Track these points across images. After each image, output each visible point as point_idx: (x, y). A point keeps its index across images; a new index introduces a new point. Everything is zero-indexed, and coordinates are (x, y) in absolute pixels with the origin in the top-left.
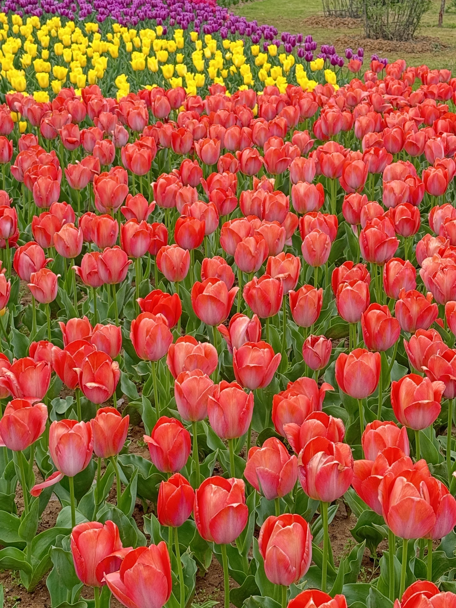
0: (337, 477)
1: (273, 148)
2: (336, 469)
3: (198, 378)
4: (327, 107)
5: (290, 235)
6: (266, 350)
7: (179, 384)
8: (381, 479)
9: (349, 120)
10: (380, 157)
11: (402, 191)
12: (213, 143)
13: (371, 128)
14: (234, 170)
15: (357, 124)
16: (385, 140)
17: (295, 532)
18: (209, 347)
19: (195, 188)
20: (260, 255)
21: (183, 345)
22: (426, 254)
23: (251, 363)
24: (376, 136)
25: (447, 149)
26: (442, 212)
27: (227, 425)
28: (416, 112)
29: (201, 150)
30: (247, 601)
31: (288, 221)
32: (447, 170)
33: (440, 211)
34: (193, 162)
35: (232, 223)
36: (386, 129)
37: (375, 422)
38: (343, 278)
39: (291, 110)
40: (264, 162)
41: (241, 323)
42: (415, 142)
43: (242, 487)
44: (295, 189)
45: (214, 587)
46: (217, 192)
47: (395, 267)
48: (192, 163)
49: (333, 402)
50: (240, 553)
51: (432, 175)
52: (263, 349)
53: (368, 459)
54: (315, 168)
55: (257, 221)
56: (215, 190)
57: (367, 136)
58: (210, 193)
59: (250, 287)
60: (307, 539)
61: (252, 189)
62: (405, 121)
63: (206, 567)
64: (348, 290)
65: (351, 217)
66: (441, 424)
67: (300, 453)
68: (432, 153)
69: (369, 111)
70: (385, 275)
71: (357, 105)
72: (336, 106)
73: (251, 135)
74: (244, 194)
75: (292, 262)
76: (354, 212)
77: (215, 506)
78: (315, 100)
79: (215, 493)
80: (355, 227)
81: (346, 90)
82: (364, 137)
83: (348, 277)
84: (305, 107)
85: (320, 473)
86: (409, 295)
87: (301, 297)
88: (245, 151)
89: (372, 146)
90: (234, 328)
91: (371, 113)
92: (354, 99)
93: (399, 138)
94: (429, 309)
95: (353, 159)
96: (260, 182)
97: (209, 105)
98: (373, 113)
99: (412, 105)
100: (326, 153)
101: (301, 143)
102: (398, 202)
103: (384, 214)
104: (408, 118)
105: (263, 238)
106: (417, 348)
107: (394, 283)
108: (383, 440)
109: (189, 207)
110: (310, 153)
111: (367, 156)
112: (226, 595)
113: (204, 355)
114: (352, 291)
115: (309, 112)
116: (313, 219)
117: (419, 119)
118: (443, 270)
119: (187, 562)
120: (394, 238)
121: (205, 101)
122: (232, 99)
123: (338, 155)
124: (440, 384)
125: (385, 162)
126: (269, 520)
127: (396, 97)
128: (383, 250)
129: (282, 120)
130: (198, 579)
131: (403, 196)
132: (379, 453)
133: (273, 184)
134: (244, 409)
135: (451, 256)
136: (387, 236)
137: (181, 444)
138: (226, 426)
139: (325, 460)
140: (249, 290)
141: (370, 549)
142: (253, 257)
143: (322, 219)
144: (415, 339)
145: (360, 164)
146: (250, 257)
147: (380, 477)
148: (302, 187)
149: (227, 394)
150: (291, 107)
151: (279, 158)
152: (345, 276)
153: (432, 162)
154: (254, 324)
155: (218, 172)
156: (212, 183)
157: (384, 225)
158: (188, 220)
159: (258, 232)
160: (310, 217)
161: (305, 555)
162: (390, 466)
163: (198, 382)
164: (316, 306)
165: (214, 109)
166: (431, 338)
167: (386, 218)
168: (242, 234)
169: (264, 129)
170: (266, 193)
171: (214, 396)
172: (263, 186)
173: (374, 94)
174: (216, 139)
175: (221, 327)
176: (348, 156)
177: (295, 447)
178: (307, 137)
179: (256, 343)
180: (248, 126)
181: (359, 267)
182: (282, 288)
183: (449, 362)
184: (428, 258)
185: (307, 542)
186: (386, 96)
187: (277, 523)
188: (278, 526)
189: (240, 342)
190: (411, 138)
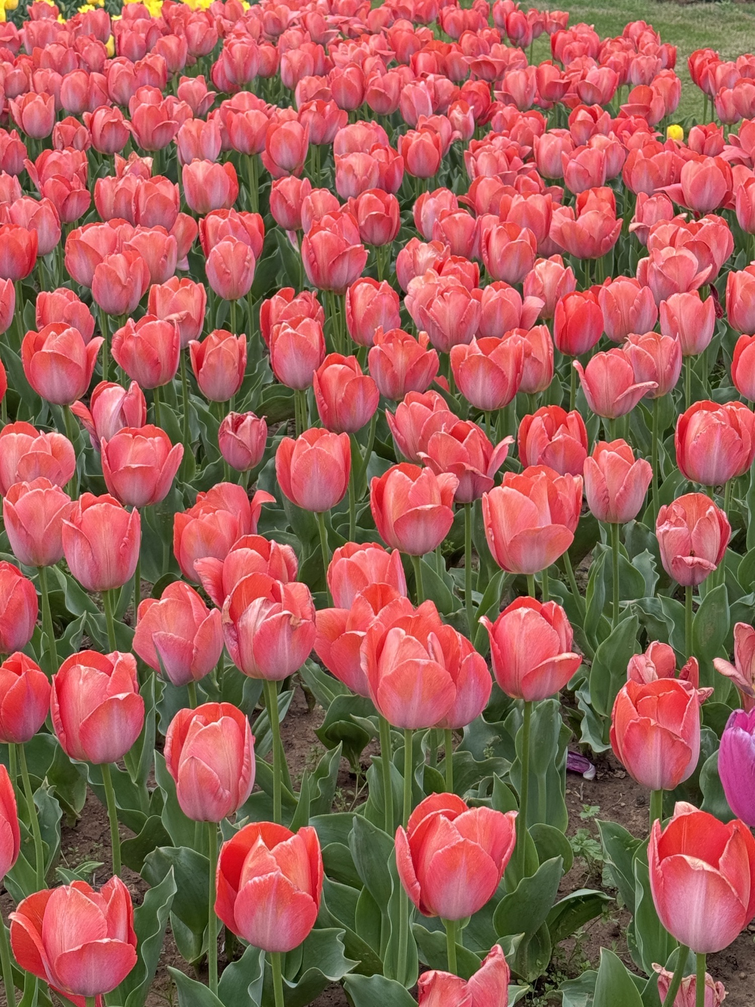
0: (290, 637)
1: (145, 105)
2: (286, 625)
3: (44, 492)
4: (233, 36)
5: (184, 252)
6: (157, 439)
7: (10, 504)
8: (363, 637)
9: (272, 59)
10: (327, 117)
11: (367, 170)
12: (41, 101)
13: (309, 69)
14: (81, 145)
15: (284, 63)
16: (333, 88)
17: (225, 732)
18: (59, 439)
19: (15, 176)
20: (136, 285)
21: (13, 437)
22: (414, 270)
23: (132, 461)
24: (318, 82)
25: (435, 101)
26: (435, 202)
27: (98, 568)
28: (381, 42)
29: (21, 113)
30: (150, 856)
31: (180, 228)
32: (438, 134)
33: (431, 201)
34: (9, 133)
35: (83, 231)
36: (333, 70)
37: (348, 546)
38: (278, 316)
39: (171, 42)
40: (132, 129)
41: (111, 398)
42: (383, 91)
43: (132, 666)
44: (188, 171)
45: (93, 842)
46: (54, 182)
47: (364, 293)
48: (7, 135)
49: (274, 525)
50: (133, 781)
51: (414, 143)
52: (151, 439)
53: (339, 607)
54: (219, 137)
55: (127, 228)
56: (51, 179)
57: (303, 82)
58: (43, 184)
59: (122, 337)
60: (246, 741)
61: (115, 175)
62: (363, 56)
63: (77, 811)
64: (288, 334)
65: (286, 217)
66: (453, 550)
67: (226, 602)
68: (412, 108)
69: (304, 42)
70: (349, 307)
71: (282, 32)
72: (248, 35)
73: (105, 86)
74: (101, 184)
75: (189, 293)
76: (289, 208)
77: (87, 700)
78: (211, 26)
79: (86, 678)
80: (292, 235)
81: (262, 8)
82: (299, 86)
83: (287, 315)
84: (197, 37)
85: (261, 632)
86: (389, 339)
87: (210, 350)
88: (99, 112)
89: (311, 99)
90: (100, 406)
91: (307, 44)
92: (277, 22)
93: (356, 83)
94: (424, 359)
95: (281, 121)
96: (127, 164)
97: (28, 36)
98: (309, 45)
99: (373, 30)
100: (236, 111)
101: (193, 97)
102: (362, 188)
103: (340, 210)
104: (368, 51)
105: (139, 255)
106: (408, 423)
107: (364, 320)
108: (362, 574)
109: (7, 208)
110: (209, 113)
111: (305, 115)
112: (114, 853)
113: (50, 454)
114: (295, 335)
115: (204, 45)
116: (222, 221)
117: (385, 53)
118: (442, 295)
119: (44, 803)
120: (358, 246)
121: (22, 31)
122: (68, 28)
123: (257, 115)
124: (450, 477)
125: (336, 124)
126: (181, 715)
127: (347, 18)
128: (342, 268)
129: (158, 58)
130: (65, 831)
131: (369, 178)
132: (358, 595)
133: (150, 166)
134: (125, 539)
135: (454, 272)
136: (348, 245)
137: (20, 604)
138: (96, 567)
139: (267, 612)
140: (121, 342)
141: (349, 760)
142: (124, 287)
143: (236, 220)
144: (404, 409)
145: (296, 128)
146: (120, 288)
147: (361, 634)
148: (199, 169)
149: (94, 514)
150: (171, 36)
151: (158, 122)
152: (281, 314)
153: (413, 122)
154: (133, 398)
155: (53, 150)
156: (45, 167)
157: (341, 226)
158: (7, 229)
159: (130, 246)
160: (217, 217)
161: (244, 768)
162: (376, 614)
163: (43, 497)
164: (236, 364)
165: (40, 43)
166: (430, 406)
167: (345, 215)
168: (102, 249)
169: (128, 74)
170: (138, 181)
171: (72, 520)
172: (133, 170)
173: (310, 14)
174: (46, 94)
175: (77, 405)
176: (273, 116)
177: (215, 597)
178: (204, 87)
179: (139, 429)
180: (101, 71)
181: (304, 298)
182: (178, 335)
183: (462, 442)
184: (416, 278)
185: (246, 748)
186: (330, 19)
187: (194, 719)
188: (195, 723)
189: (111, 429)
190: (376, 84)
